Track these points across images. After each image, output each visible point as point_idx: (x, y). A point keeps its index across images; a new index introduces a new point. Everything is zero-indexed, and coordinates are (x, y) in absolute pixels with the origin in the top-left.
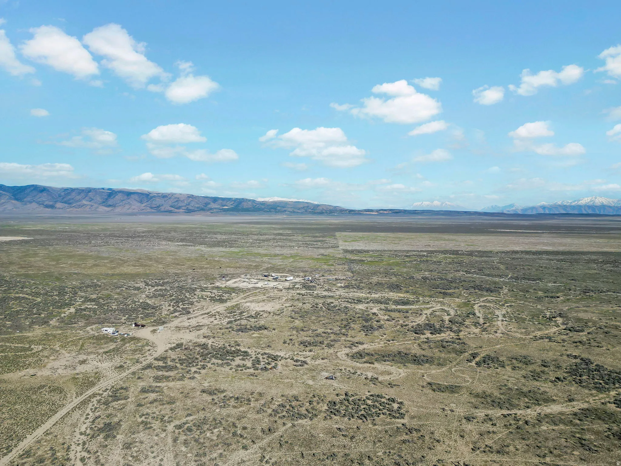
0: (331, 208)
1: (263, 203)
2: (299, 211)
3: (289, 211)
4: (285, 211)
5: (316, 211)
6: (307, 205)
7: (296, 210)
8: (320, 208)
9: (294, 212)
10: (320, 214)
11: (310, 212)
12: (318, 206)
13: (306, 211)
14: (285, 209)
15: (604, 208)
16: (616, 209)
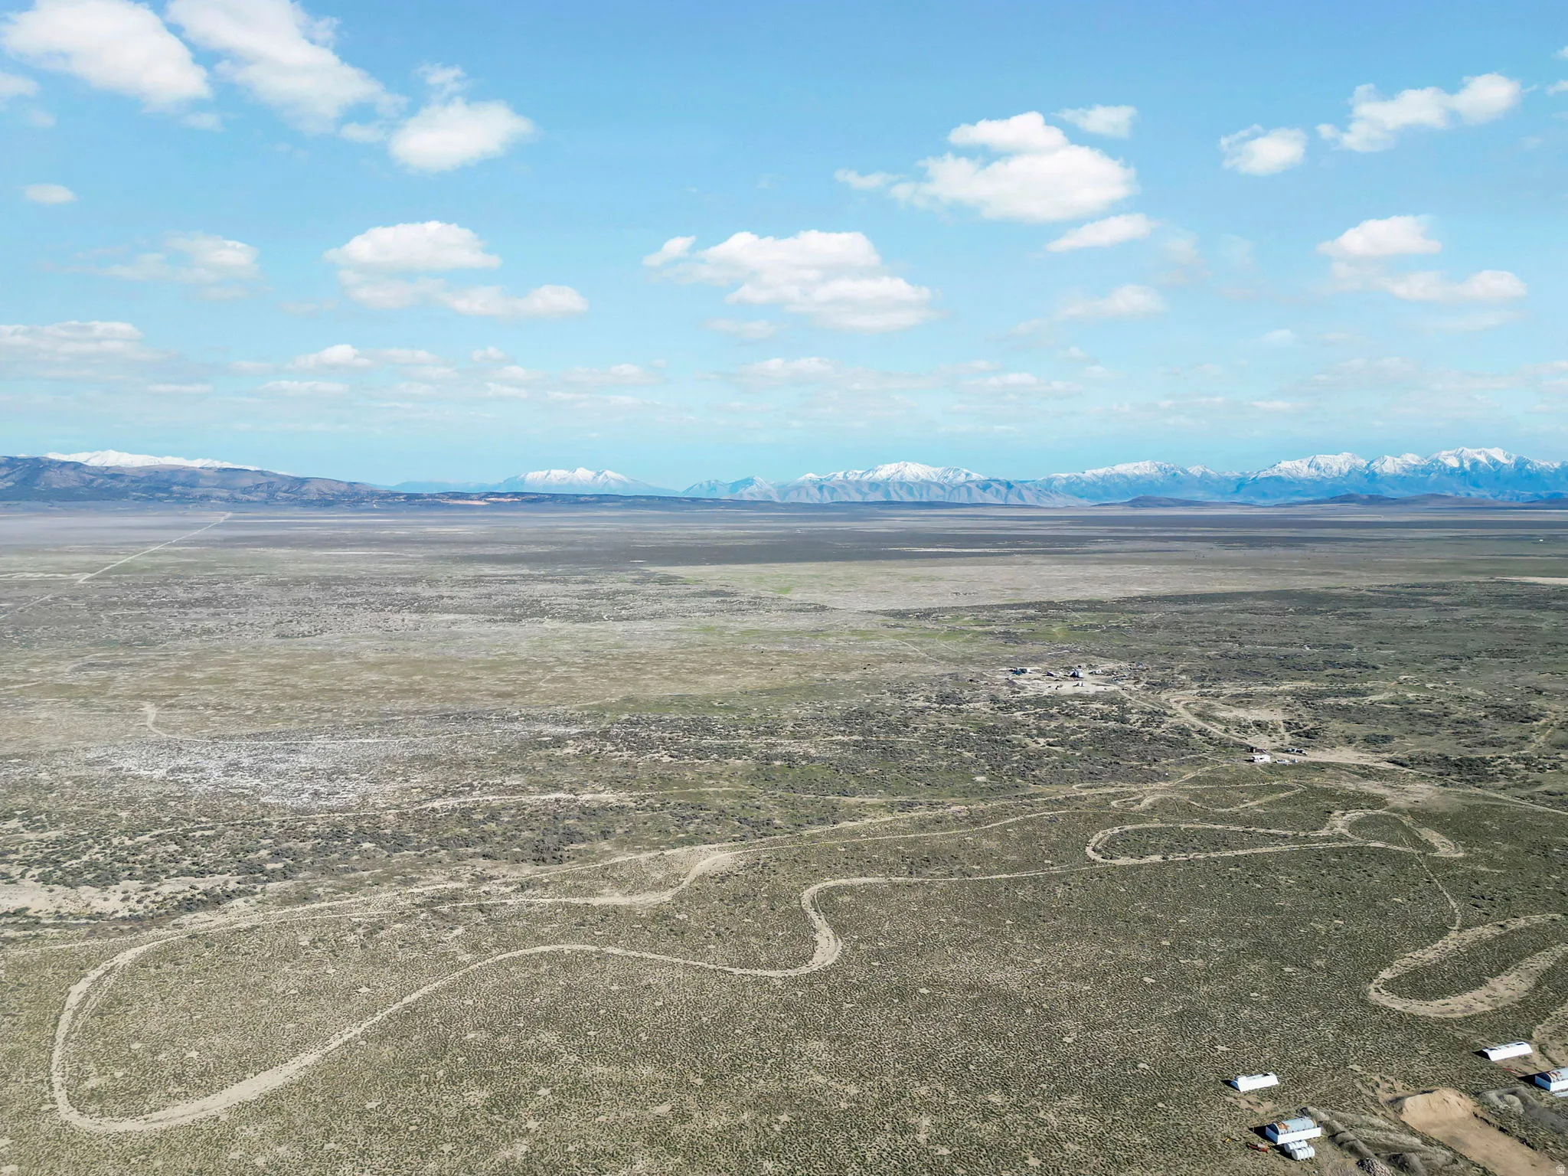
1: (114, 474)
6: (263, 480)
7: (240, 496)
13: (272, 496)
15: (929, 488)
16: (948, 489)
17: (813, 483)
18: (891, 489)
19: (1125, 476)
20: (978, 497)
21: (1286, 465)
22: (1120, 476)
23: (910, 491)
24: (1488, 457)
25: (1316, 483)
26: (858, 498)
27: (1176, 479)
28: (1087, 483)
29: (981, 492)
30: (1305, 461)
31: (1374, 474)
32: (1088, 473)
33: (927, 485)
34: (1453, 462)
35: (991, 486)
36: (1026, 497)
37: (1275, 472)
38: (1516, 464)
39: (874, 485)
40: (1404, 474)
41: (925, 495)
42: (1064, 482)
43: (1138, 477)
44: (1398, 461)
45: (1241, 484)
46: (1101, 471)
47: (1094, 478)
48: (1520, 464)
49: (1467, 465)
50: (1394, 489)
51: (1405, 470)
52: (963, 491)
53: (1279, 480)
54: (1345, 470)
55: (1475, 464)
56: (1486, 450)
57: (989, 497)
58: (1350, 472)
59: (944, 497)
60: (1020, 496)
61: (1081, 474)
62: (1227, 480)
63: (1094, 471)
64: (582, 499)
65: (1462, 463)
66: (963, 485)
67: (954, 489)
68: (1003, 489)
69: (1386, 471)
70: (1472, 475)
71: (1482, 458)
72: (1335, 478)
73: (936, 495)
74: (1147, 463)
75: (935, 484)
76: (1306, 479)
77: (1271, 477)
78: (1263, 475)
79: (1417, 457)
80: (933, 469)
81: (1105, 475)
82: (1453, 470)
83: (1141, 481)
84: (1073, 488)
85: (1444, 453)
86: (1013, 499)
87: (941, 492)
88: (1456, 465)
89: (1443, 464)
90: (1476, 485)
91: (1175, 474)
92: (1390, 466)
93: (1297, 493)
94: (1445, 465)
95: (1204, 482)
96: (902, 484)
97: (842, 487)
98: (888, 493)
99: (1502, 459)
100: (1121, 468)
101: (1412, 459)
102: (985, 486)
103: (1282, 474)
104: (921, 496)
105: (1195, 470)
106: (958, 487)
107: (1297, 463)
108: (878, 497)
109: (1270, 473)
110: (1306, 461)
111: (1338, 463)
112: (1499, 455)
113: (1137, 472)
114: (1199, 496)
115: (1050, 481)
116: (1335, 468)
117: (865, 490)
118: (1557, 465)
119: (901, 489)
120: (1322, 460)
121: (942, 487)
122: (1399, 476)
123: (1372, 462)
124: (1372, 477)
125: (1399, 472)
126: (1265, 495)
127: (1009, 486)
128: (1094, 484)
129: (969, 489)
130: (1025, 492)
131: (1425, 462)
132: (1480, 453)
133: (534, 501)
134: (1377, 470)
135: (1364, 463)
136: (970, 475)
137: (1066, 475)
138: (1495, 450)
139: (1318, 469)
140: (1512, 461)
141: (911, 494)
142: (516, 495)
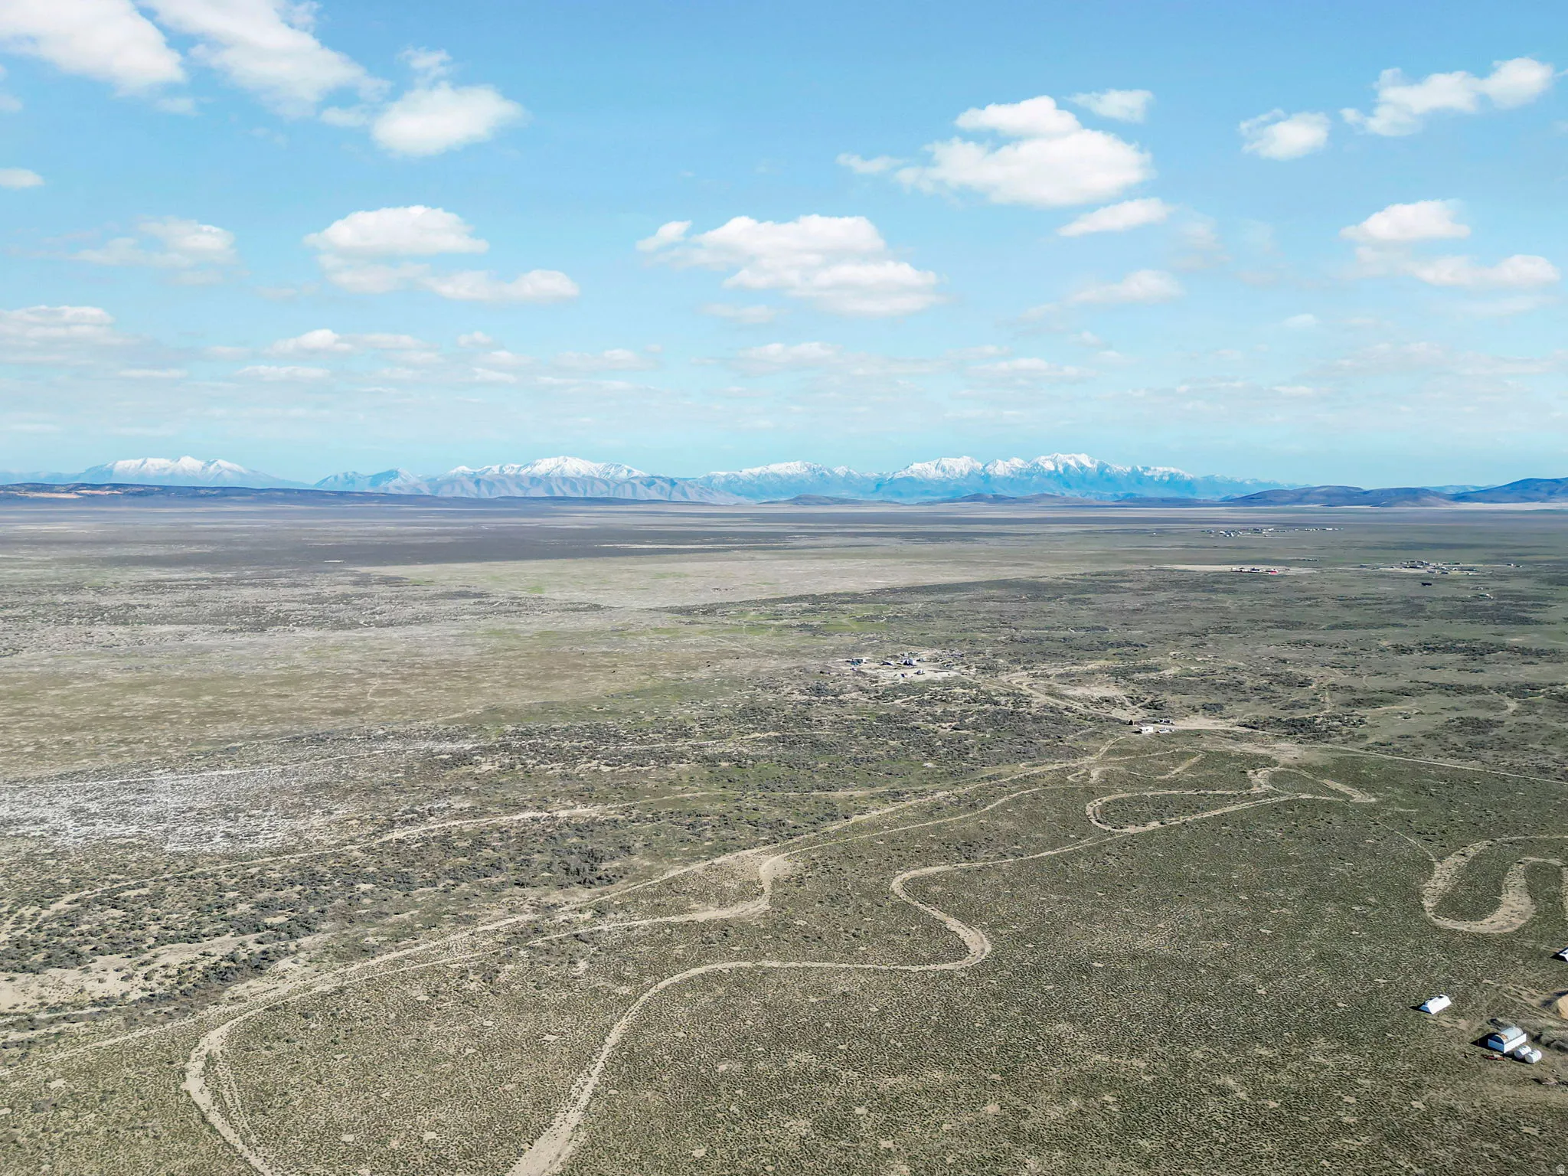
15: (593, 484)
16: (612, 485)
17: (468, 476)
18: (553, 484)
19: (778, 476)
20: (643, 493)
21: (917, 466)
22: (774, 475)
23: (574, 487)
24: (1077, 463)
25: (943, 484)
26: (519, 493)
27: (824, 479)
28: (744, 482)
29: (645, 488)
30: (933, 463)
31: (989, 476)
32: (746, 472)
33: (591, 480)
34: (1050, 466)
35: (655, 483)
36: (689, 495)
37: (908, 473)
38: (1098, 469)
39: (533, 480)
40: (1012, 476)
41: (588, 489)
42: (723, 480)
43: (790, 477)
44: (1007, 464)
45: (879, 484)
46: (757, 471)
47: (751, 477)
48: (1102, 468)
49: (1061, 469)
50: (1005, 489)
51: (1013, 472)
52: (628, 487)
53: (910, 480)
54: (966, 472)
55: (1067, 467)
56: (1075, 456)
57: (654, 494)
58: (969, 474)
59: (608, 492)
60: (684, 494)
61: (738, 473)
62: (867, 480)
63: (750, 470)
64: (202, 492)
65: (1056, 467)
66: (625, 481)
67: (618, 485)
68: (667, 486)
69: (998, 473)
70: (1065, 477)
71: (1072, 463)
72: (957, 479)
73: (600, 491)
74: (798, 464)
75: (598, 480)
76: (933, 480)
77: (905, 478)
78: (897, 476)
79: (1022, 461)
80: (594, 465)
81: (760, 474)
82: (1050, 472)
83: (793, 481)
84: (732, 486)
85: (1043, 458)
86: (677, 496)
87: (605, 488)
88: (1052, 468)
89: (1042, 467)
90: (1068, 485)
91: (822, 474)
92: (1001, 469)
93: (927, 493)
94: (1044, 469)
95: (848, 481)
96: (565, 480)
98: (551, 489)
99: (1089, 465)
100: (775, 468)
101: (1018, 462)
102: (650, 482)
103: (915, 475)
104: (585, 491)
105: (840, 470)
106: (621, 484)
107: (926, 465)
108: (540, 492)
109: (904, 473)
111: (960, 465)
112: (1085, 460)
113: (789, 472)
114: (845, 494)
115: (710, 479)
116: (957, 470)
117: (526, 484)
118: (1129, 469)
119: (564, 484)
120: (947, 462)
121: (606, 483)
122: (1008, 478)
123: (986, 465)
124: (987, 478)
125: (1008, 474)
126: (901, 495)
127: (672, 483)
128: (751, 482)
129: (633, 485)
130: (688, 489)
131: (1029, 466)
132: (1070, 459)
133: (139, 494)
134: (991, 473)
135: (980, 466)
136: (629, 471)
137: (724, 474)
138: (1083, 455)
139: (944, 470)
140: (1095, 466)
141: (575, 489)
142: (116, 486)
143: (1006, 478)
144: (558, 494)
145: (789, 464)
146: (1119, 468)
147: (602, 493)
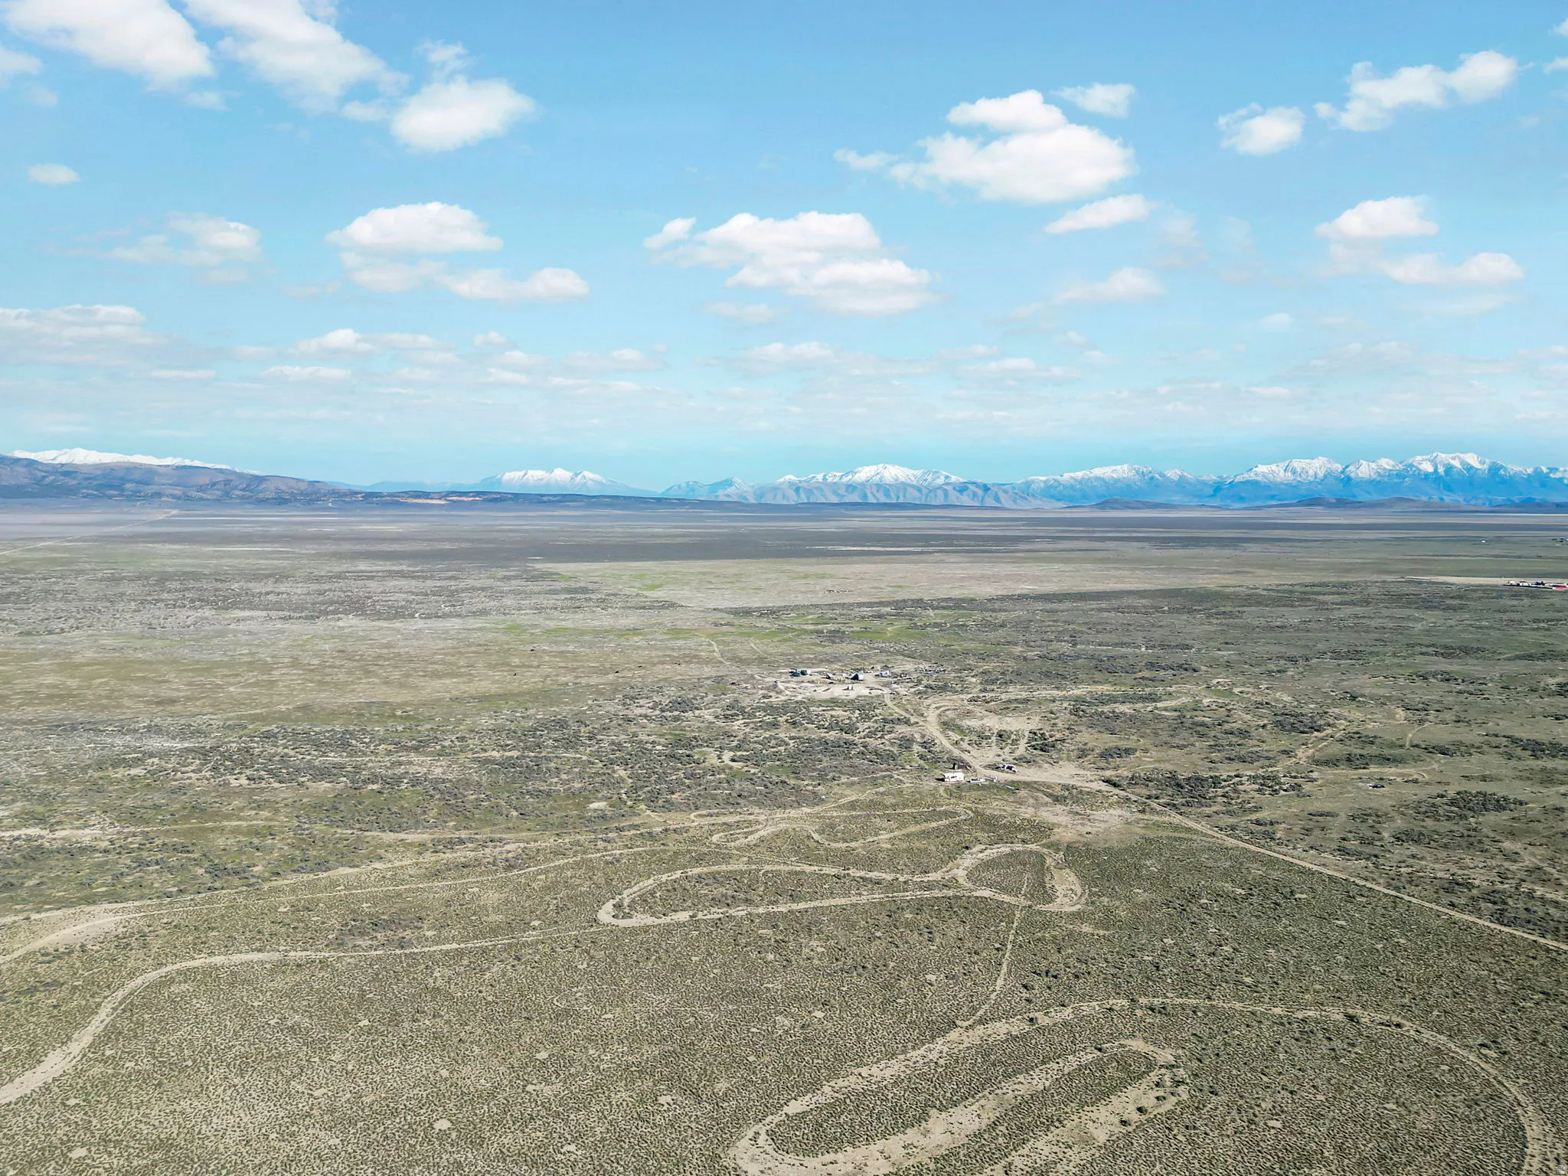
0: (303, 486)
1: (68, 471)
2: (204, 496)
3: (173, 496)
4: (159, 495)
5: (261, 496)
6: (221, 478)
7: (194, 493)
8: (271, 486)
9: (188, 498)
10: (280, 504)
11: (243, 497)
12: (261, 479)
13: (227, 494)
14: (154, 488)
15: (905, 490)
16: (925, 491)
17: (791, 484)
18: (868, 491)
19: (1102, 480)
20: (954, 498)
21: (1262, 469)
22: (1098, 478)
23: (887, 493)
24: (1463, 463)
25: (1292, 487)
26: (835, 500)
27: (1154, 483)
28: (1065, 487)
29: (957, 494)
30: (1280, 464)
31: (1349, 479)
32: (1066, 476)
33: (904, 486)
34: (1428, 467)
35: (967, 488)
36: (1003, 501)
37: (1251, 476)
38: (1490, 469)
39: (851, 487)
40: (1379, 479)
41: (901, 495)
42: (1042, 485)
43: (1117, 481)
44: (1373, 465)
45: (1218, 488)
46: (1079, 475)
47: (1072, 481)
48: (1494, 469)
49: (1441, 470)
50: (1369, 493)
51: (1380, 474)
52: (940, 493)
53: (1253, 483)
54: (1321, 475)
55: (1449, 469)
56: (1462, 455)
57: (966, 500)
58: (1325, 476)
59: (920, 499)
60: (997, 499)
61: (1058, 477)
62: (1204, 483)
63: (1072, 475)
64: (544, 498)
65: (1436, 470)
66: (940, 487)
67: (930, 491)
68: (980, 492)
69: (1360, 475)
70: (1446, 480)
71: (1456, 463)
72: (1311, 483)
73: (912, 497)
74: (1125, 467)
75: (913, 486)
76: (1282, 483)
77: (1247, 482)
78: (1239, 479)
79: (1392, 462)
80: (913, 472)
81: (1083, 479)
82: (1427, 475)
83: (1119, 485)
84: (1051, 492)
85: (1419, 458)
86: (990, 502)
87: (919, 494)
88: (1431, 469)
89: (1417, 468)
90: (1449, 488)
91: (1152, 478)
92: (1365, 470)
93: (1272, 497)
94: (1420, 470)
95: (1181, 485)
96: (879, 487)
97: (818, 488)
98: (865, 496)
99: (1477, 465)
100: (1098, 472)
101: (1386, 463)
102: (962, 489)
103: (1259, 478)
104: (898, 498)
105: (1173, 474)
106: (932, 490)
107: (1274, 467)
108: (855, 498)
109: (1246, 476)
110: (1283, 465)
111: (1315, 467)
112: (1473, 460)
113: (1115, 476)
114: (1176, 499)
115: (1028, 484)
116: (1311, 472)
117: (842, 492)
118: (1530, 471)
119: (878, 491)
120: (1297, 464)
121: (919, 490)
122: (1374, 480)
123: (1347, 467)
124: (1347, 481)
125: (1374, 476)
126: (1241, 499)
127: (986, 488)
128: (1072, 487)
129: (946, 493)
130: (1001, 495)
131: (1401, 467)
132: (1454, 459)
133: (495, 500)
134: (1353, 475)
135: (1339, 467)
136: (947, 477)
137: (1043, 478)
138: (1469, 454)
139: (1294, 472)
140: (1486, 466)
141: (888, 495)
142: (478, 494)
143: (1371, 482)
144: (872, 500)
145: (1114, 468)
146: (1517, 469)
147: (914, 499)
